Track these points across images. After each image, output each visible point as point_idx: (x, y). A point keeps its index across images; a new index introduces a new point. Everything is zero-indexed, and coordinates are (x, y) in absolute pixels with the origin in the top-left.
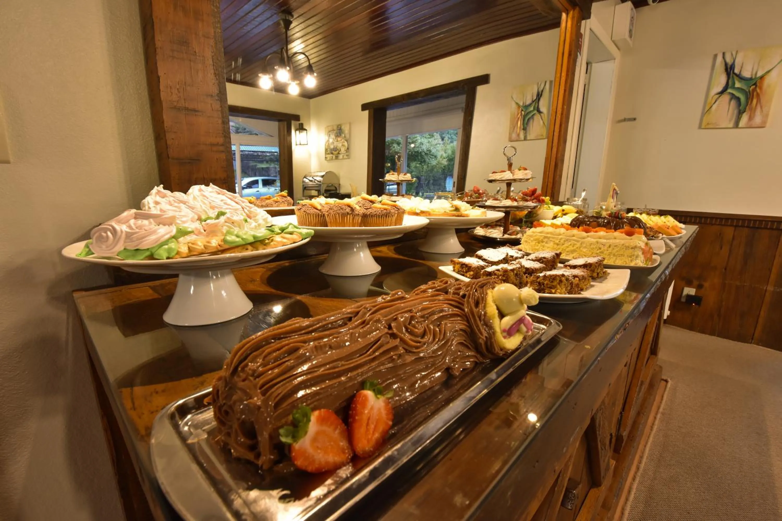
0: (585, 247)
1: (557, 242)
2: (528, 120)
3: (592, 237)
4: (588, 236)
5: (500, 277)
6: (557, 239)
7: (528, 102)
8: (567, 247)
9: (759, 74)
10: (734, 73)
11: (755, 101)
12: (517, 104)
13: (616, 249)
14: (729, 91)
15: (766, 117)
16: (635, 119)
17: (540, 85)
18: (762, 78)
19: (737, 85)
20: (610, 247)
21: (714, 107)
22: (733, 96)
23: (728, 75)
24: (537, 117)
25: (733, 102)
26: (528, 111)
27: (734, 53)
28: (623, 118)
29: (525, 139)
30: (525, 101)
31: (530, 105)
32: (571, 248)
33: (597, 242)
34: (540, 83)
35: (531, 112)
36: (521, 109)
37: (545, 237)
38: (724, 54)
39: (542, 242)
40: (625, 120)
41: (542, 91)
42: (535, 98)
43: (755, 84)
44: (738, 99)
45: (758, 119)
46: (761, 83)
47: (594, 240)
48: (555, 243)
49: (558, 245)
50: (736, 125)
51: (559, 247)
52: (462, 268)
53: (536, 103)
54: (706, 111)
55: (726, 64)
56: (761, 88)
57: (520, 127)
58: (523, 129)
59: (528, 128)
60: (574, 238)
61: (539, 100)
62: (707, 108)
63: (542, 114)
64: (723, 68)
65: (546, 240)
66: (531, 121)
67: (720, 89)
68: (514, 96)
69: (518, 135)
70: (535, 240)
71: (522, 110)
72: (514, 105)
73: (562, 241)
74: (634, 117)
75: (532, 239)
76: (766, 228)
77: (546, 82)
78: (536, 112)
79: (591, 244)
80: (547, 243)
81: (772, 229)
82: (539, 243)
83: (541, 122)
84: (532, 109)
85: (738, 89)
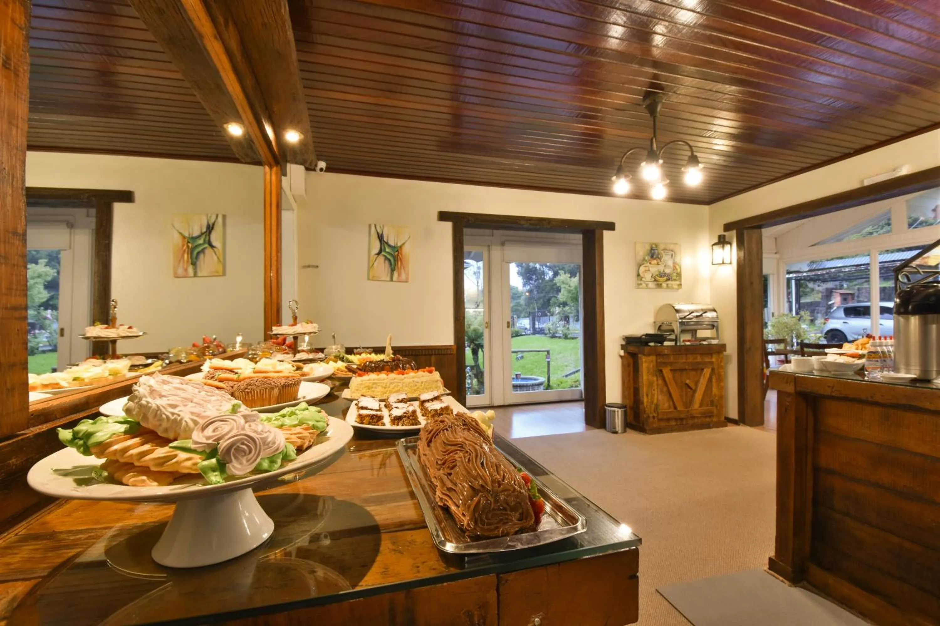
0: (406, 386)
1: (384, 385)
2: (198, 253)
3: (407, 378)
4: (405, 378)
5: (411, 418)
6: (384, 383)
7: (196, 233)
8: (393, 388)
9: (399, 245)
10: (384, 241)
11: (399, 263)
12: (180, 233)
13: (427, 384)
14: (383, 253)
15: (407, 275)
16: (317, 267)
17: (211, 217)
18: (401, 247)
19: (387, 250)
20: (422, 382)
21: (376, 264)
22: (386, 258)
23: (380, 241)
24: (209, 251)
25: (387, 262)
26: (196, 244)
27: (382, 226)
28: (307, 264)
29: (195, 275)
30: (191, 233)
31: (198, 237)
32: (396, 389)
33: (413, 381)
34: (209, 215)
35: (200, 245)
36: (186, 240)
37: (374, 384)
38: (375, 225)
39: (372, 388)
40: (309, 266)
41: (214, 224)
42: (204, 230)
43: (397, 251)
44: (389, 260)
45: (403, 277)
46: (401, 250)
47: (411, 380)
48: (382, 387)
49: (385, 388)
50: (392, 280)
51: (386, 389)
52: (373, 419)
53: (206, 236)
54: (370, 267)
55: (378, 233)
56: (401, 254)
57: (188, 262)
58: (192, 264)
59: (198, 263)
60: (396, 381)
61: (210, 233)
62: (371, 264)
63: (215, 249)
64: (376, 236)
65: (374, 386)
66: (202, 256)
67: (377, 251)
68: (176, 224)
69: (186, 270)
70: (365, 387)
71: (188, 242)
72: (176, 236)
73: (388, 384)
74: (315, 264)
75: (362, 387)
76: (422, 355)
77: (217, 216)
78: (206, 245)
79: (409, 383)
80: (376, 388)
81: (425, 355)
82: (369, 389)
83: (215, 258)
84: (201, 241)
85: (388, 253)
